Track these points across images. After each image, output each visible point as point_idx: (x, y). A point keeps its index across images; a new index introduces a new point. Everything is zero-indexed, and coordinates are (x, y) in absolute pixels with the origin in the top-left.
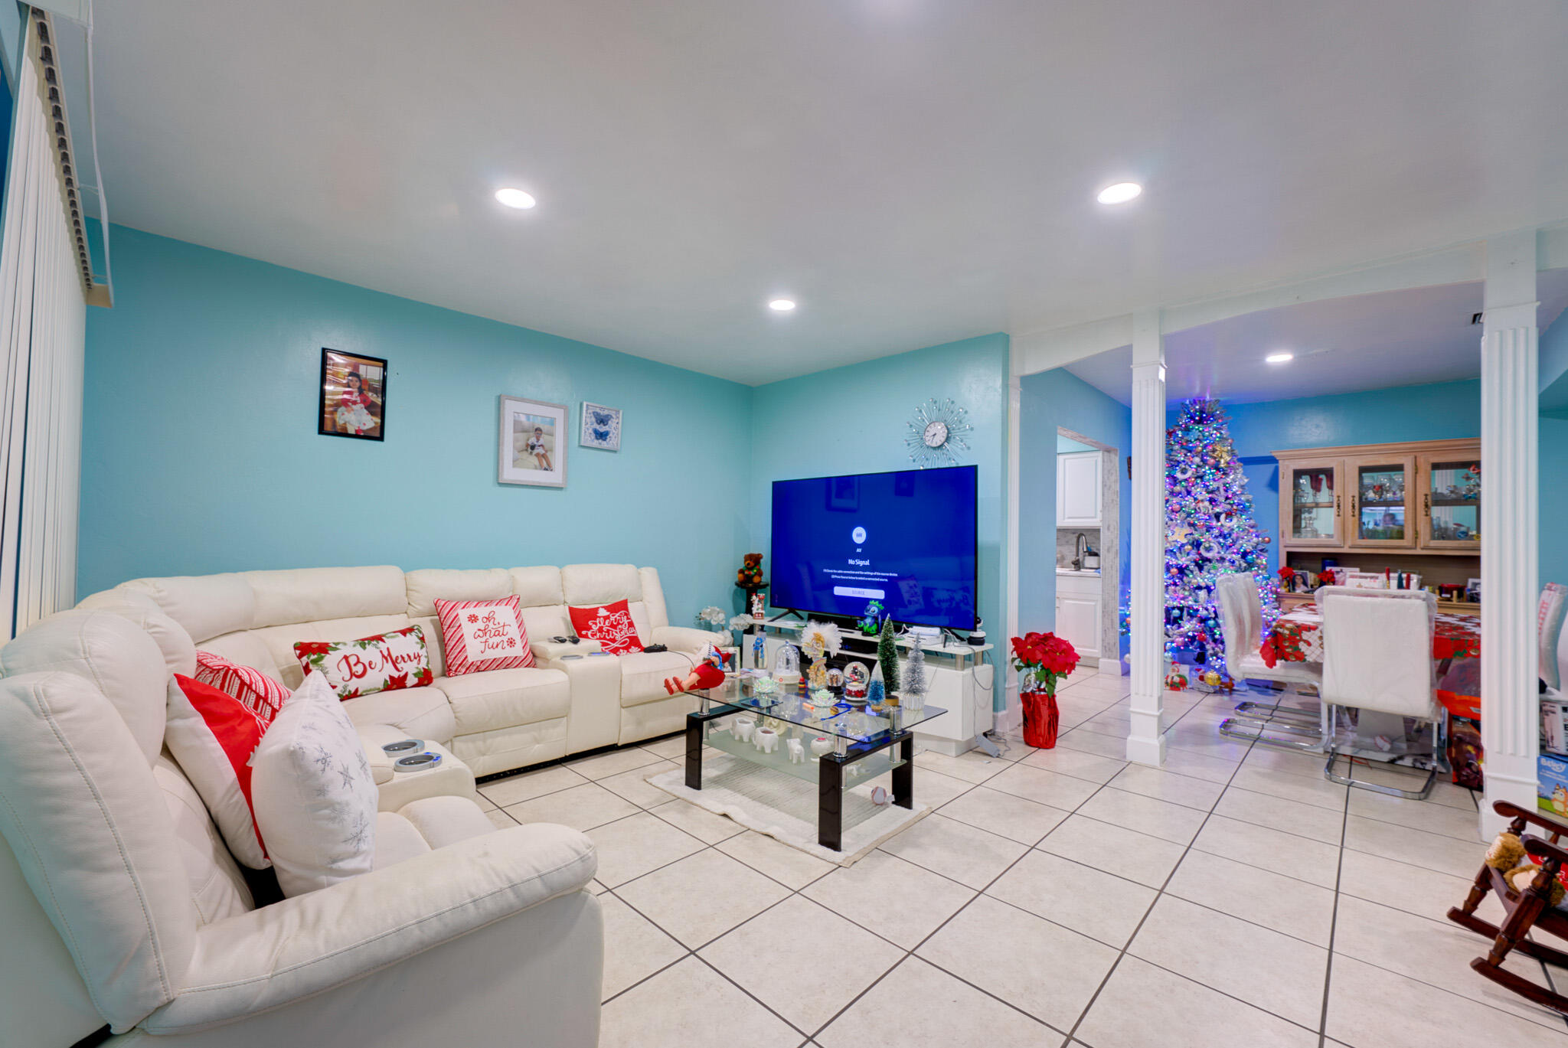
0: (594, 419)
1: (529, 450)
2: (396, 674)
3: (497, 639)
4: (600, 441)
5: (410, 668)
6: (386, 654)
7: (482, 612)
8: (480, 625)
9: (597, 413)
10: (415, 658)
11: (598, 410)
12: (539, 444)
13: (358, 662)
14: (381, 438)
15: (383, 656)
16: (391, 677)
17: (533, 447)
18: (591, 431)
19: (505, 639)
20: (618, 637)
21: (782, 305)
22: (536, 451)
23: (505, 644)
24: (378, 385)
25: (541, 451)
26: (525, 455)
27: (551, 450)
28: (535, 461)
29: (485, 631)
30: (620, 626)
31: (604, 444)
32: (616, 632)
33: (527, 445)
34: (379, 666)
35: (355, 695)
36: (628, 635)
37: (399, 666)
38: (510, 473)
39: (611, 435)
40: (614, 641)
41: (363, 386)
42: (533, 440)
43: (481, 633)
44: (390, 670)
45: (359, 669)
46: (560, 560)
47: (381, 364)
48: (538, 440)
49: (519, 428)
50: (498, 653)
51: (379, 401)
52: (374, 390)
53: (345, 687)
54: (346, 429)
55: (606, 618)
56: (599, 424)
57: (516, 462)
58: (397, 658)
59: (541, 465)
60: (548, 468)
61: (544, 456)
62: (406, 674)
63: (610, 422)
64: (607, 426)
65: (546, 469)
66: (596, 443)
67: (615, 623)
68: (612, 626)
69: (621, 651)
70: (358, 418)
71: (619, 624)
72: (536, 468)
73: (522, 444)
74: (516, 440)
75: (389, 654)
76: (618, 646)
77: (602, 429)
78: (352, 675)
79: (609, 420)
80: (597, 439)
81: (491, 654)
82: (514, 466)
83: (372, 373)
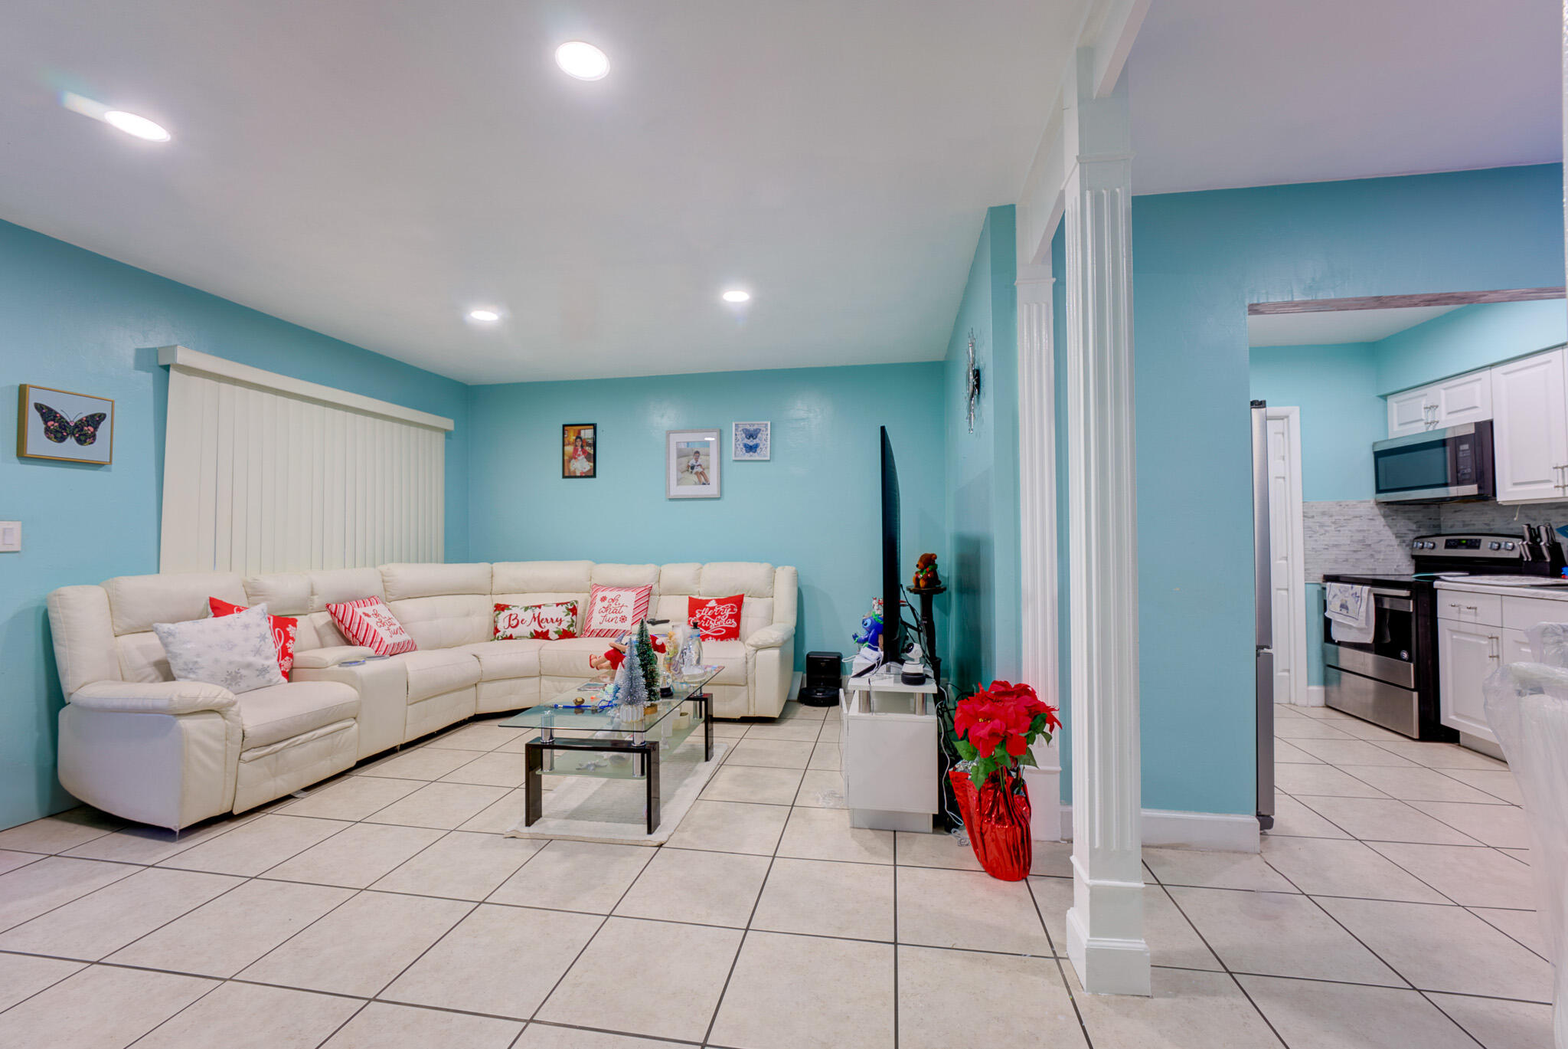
0: (744, 435)
1: (690, 470)
2: (539, 630)
3: (614, 615)
4: (751, 453)
5: (552, 628)
6: (536, 616)
7: (610, 595)
8: (606, 604)
9: (746, 429)
10: (557, 621)
11: (748, 427)
12: (698, 463)
13: (516, 618)
14: (594, 476)
15: (534, 617)
16: (536, 631)
17: (693, 468)
18: (742, 446)
19: (619, 616)
20: (713, 626)
21: (736, 296)
22: (695, 470)
23: (619, 619)
24: (591, 441)
25: (699, 469)
26: (687, 474)
27: (708, 468)
28: (695, 478)
29: (606, 609)
30: (719, 617)
31: (755, 456)
32: (713, 622)
33: (688, 466)
34: (528, 623)
35: (511, 637)
36: (724, 625)
37: (542, 625)
38: (676, 491)
39: (761, 446)
40: (707, 628)
41: (584, 443)
42: (693, 462)
43: (604, 610)
44: (535, 626)
45: (514, 623)
46: (704, 559)
47: (592, 427)
48: (697, 461)
49: (681, 455)
50: (612, 626)
51: (592, 452)
52: (589, 445)
53: (504, 632)
54: (575, 472)
55: (713, 608)
56: (749, 439)
57: (679, 482)
58: (543, 619)
59: (700, 481)
60: (706, 483)
61: (701, 473)
62: (548, 631)
63: (759, 435)
64: (757, 439)
65: (704, 484)
66: (748, 456)
67: (716, 614)
68: (713, 616)
69: (710, 638)
70: (581, 465)
71: (719, 614)
72: (696, 484)
73: (684, 466)
74: (679, 464)
75: (539, 616)
76: (709, 633)
77: (751, 442)
78: (510, 625)
79: (757, 434)
80: (747, 452)
81: (606, 626)
82: (678, 485)
83: (587, 434)
